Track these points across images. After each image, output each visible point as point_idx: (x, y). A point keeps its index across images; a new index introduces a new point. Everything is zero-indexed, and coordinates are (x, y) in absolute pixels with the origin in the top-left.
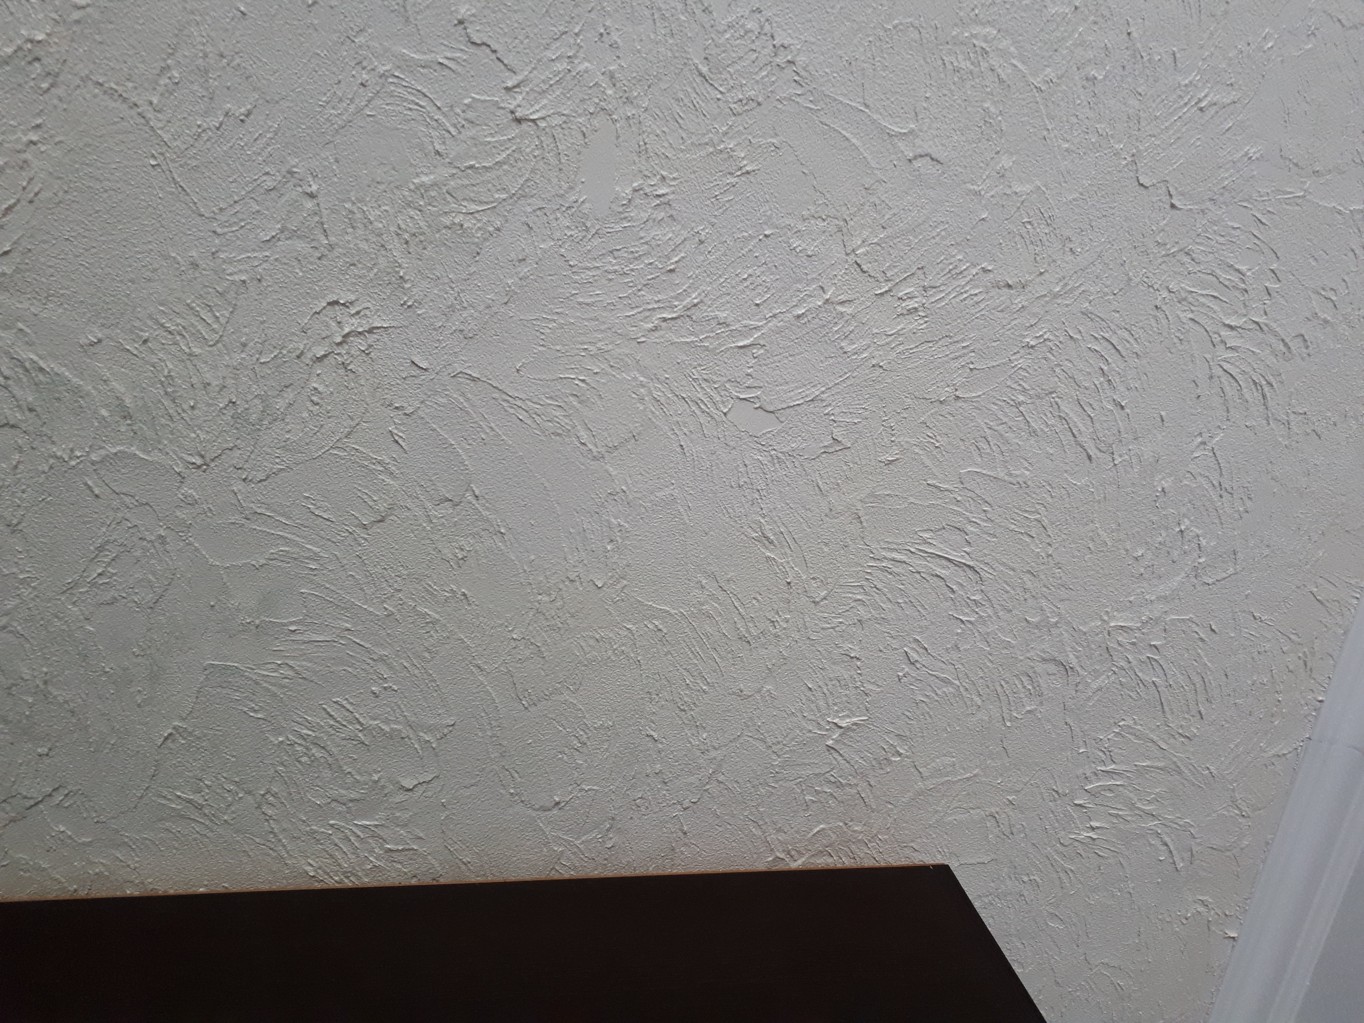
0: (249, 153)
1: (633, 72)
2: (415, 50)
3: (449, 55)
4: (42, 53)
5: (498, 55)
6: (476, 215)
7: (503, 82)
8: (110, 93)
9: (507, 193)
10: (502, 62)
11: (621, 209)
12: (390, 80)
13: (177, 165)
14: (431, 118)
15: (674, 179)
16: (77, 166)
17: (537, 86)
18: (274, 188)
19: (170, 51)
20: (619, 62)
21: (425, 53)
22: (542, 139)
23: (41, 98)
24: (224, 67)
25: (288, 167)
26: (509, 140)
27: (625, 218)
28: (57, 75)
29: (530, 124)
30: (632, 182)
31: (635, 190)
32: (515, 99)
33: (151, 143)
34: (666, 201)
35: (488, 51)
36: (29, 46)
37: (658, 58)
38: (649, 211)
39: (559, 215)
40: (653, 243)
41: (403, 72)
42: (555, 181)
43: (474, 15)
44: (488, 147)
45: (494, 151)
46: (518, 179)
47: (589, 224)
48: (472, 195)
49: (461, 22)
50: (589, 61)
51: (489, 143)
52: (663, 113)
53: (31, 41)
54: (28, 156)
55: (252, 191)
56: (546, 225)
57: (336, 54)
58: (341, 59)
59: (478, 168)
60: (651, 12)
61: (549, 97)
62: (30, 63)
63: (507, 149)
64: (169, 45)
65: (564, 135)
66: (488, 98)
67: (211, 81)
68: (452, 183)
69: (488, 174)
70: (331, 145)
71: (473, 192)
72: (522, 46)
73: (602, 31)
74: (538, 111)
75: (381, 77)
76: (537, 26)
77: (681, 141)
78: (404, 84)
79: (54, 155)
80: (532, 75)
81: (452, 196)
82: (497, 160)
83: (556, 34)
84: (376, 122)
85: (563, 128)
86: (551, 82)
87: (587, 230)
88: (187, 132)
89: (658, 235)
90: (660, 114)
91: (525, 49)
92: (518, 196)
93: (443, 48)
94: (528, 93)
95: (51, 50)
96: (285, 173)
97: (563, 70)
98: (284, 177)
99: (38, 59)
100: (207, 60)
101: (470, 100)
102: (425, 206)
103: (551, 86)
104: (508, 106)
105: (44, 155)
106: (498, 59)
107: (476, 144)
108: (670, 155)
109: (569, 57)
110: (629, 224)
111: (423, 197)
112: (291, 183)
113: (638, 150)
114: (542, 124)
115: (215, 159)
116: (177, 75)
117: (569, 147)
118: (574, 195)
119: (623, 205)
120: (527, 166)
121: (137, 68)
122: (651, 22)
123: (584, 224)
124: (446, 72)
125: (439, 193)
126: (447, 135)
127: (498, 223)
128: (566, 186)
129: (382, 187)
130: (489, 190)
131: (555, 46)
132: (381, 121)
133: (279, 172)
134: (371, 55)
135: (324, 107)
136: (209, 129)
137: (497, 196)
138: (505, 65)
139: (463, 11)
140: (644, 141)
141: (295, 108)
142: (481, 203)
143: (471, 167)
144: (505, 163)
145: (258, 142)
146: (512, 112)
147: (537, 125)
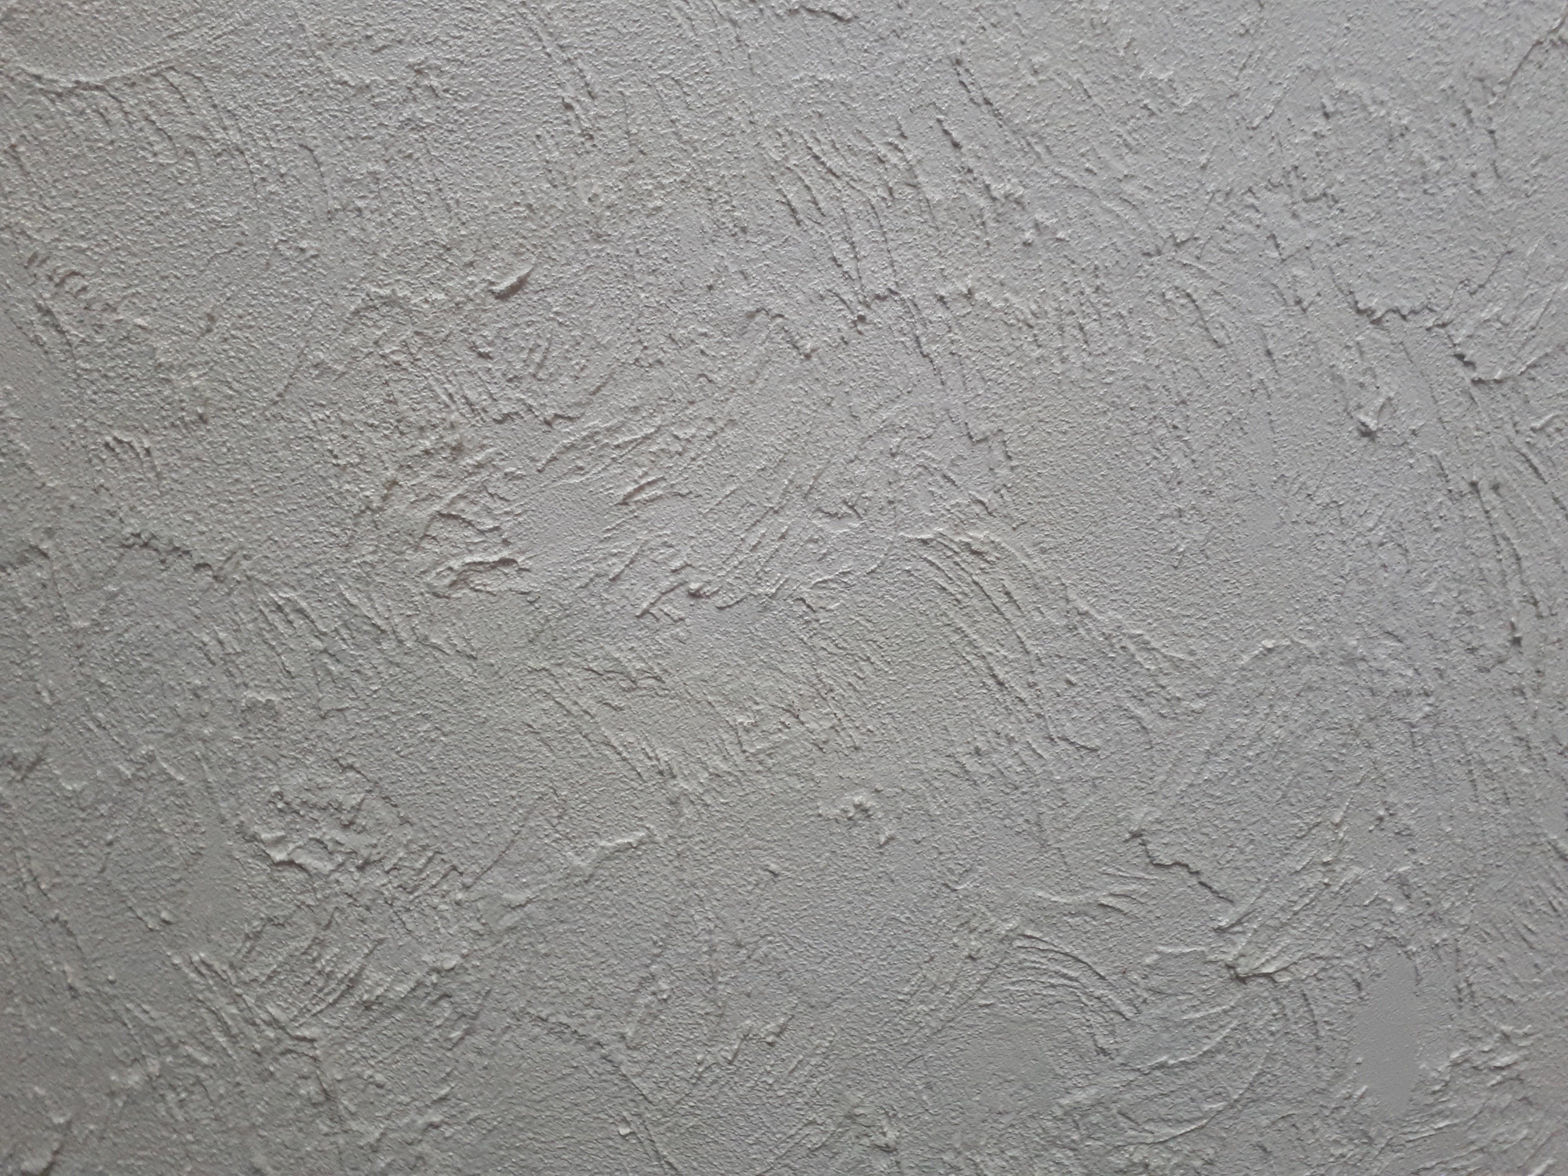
0: (781, 1093)
1: (1439, 871)
2: (1058, 888)
3: (1117, 889)
4: (454, 986)
5: (1203, 879)
6: (1171, 1144)
7: (1212, 920)
8: (560, 1031)
9: (1224, 1100)
10: (1210, 888)
11: (1431, 1100)
12: (1018, 943)
13: (662, 1129)
14: (1090, 996)
15: (1526, 1035)
16: (502, 1153)
17: (1272, 917)
18: (824, 1145)
19: (656, 951)
20: (1414, 857)
21: (1076, 892)
22: (1284, 1002)
23: (449, 1054)
24: (743, 963)
25: (847, 1108)
26: (1225, 1012)
27: (1440, 1113)
28: (476, 1016)
29: (1261, 980)
30: (1449, 1050)
31: (1455, 1064)
32: (1234, 944)
33: (621, 1101)
34: (1514, 1075)
35: (1184, 873)
36: (434, 978)
37: (1485, 841)
38: (1484, 1094)
39: (1317, 1123)
40: (1495, 1149)
41: (1038, 926)
42: (1308, 1067)
43: (1159, 821)
44: (1190, 1028)
45: (1200, 1033)
46: (1243, 1073)
47: (1373, 1132)
48: (1163, 1111)
49: (1135, 835)
50: (1359, 863)
51: (1191, 1022)
52: (1497, 929)
53: (438, 971)
54: (425, 1148)
55: (786, 1155)
56: (1296, 1143)
57: (925, 914)
58: (934, 921)
59: (1173, 1066)
60: (1465, 769)
61: (1293, 932)
62: (434, 1003)
63: (1221, 1027)
64: (655, 943)
65: (1323, 990)
66: (1188, 950)
67: (721, 987)
68: (1128, 1096)
69: (1191, 1073)
70: (920, 1064)
71: (1165, 1105)
72: (1242, 857)
73: (1381, 813)
74: (1274, 958)
75: (1001, 941)
76: (1267, 822)
77: (1534, 971)
78: (1042, 946)
79: (465, 1140)
80: (1261, 902)
81: (1129, 1118)
82: (1205, 1048)
83: (1301, 830)
84: (996, 1015)
85: (1319, 980)
86: (1296, 909)
87: (1371, 1141)
88: (680, 1073)
89: (1502, 1134)
90: (1493, 932)
91: (1248, 861)
92: (1244, 1102)
93: (1106, 879)
94: (1256, 931)
95: (468, 979)
96: (841, 1120)
97: (1316, 886)
98: (840, 1125)
99: (447, 996)
100: (715, 956)
101: (1156, 957)
102: (1082, 1140)
103: (1296, 913)
104: (1223, 957)
105: (451, 1141)
106: (1202, 884)
107: (1167, 1028)
108: (1514, 997)
109: (1326, 864)
110: (1447, 1122)
111: (1077, 1127)
112: (851, 1133)
113: (1455, 996)
114: (1285, 979)
115: (724, 1111)
116: (665, 987)
117: (1331, 1010)
118: (1344, 1087)
119: (1434, 1093)
120: (1258, 1050)
121: (602, 985)
122: (1468, 785)
123: (1365, 1134)
124: (1113, 918)
125: (1106, 1117)
126: (1117, 1019)
127: (1210, 1151)
128: (1328, 1074)
129: (1005, 1120)
130: (1192, 1100)
131: (1299, 849)
132: (1003, 1013)
133: (830, 1117)
134: (984, 909)
135: (907, 1003)
136: (717, 1064)
137: (1206, 1107)
138: (1214, 892)
139: (1138, 817)
140: (1466, 981)
141: (859, 1011)
142: (1179, 1122)
143: (1162, 1066)
144: (1219, 1052)
145: (796, 1074)
146: (1229, 967)
147: (1274, 981)
